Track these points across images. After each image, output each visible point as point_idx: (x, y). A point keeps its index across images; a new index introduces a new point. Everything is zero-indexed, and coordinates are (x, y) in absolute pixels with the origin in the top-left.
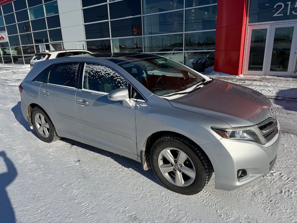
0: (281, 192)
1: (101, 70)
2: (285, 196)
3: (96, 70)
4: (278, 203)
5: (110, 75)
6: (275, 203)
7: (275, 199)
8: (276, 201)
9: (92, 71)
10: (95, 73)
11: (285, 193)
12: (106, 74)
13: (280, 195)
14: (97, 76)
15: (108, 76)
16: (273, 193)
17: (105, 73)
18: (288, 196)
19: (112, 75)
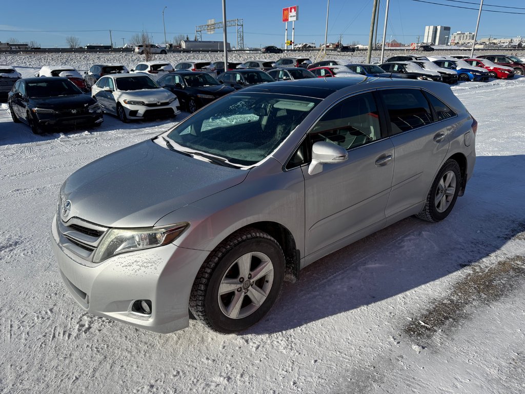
0: (51, 310)
2: (44, 309)
4: (46, 296)
6: (50, 295)
7: (53, 298)
8: (51, 298)
11: (46, 313)
13: (51, 306)
16: (60, 304)
18: (40, 312)
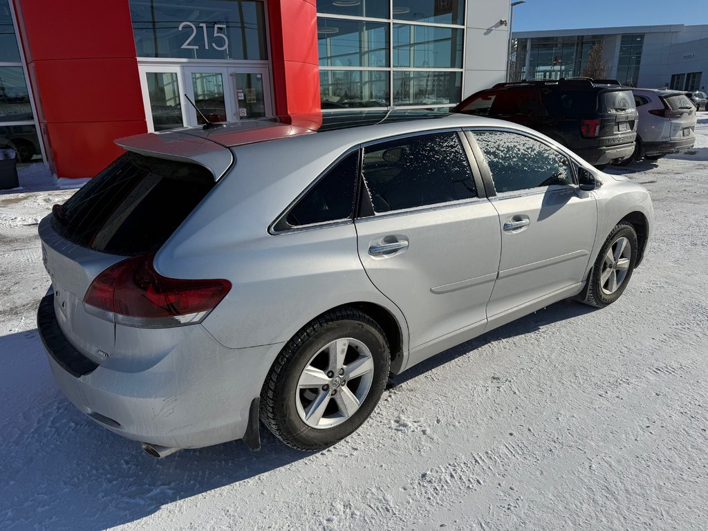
1: (516, 144)
3: (505, 145)
5: (535, 149)
9: (498, 149)
10: (507, 152)
12: (528, 149)
14: (514, 157)
15: (533, 153)
17: (525, 148)
19: (537, 149)
